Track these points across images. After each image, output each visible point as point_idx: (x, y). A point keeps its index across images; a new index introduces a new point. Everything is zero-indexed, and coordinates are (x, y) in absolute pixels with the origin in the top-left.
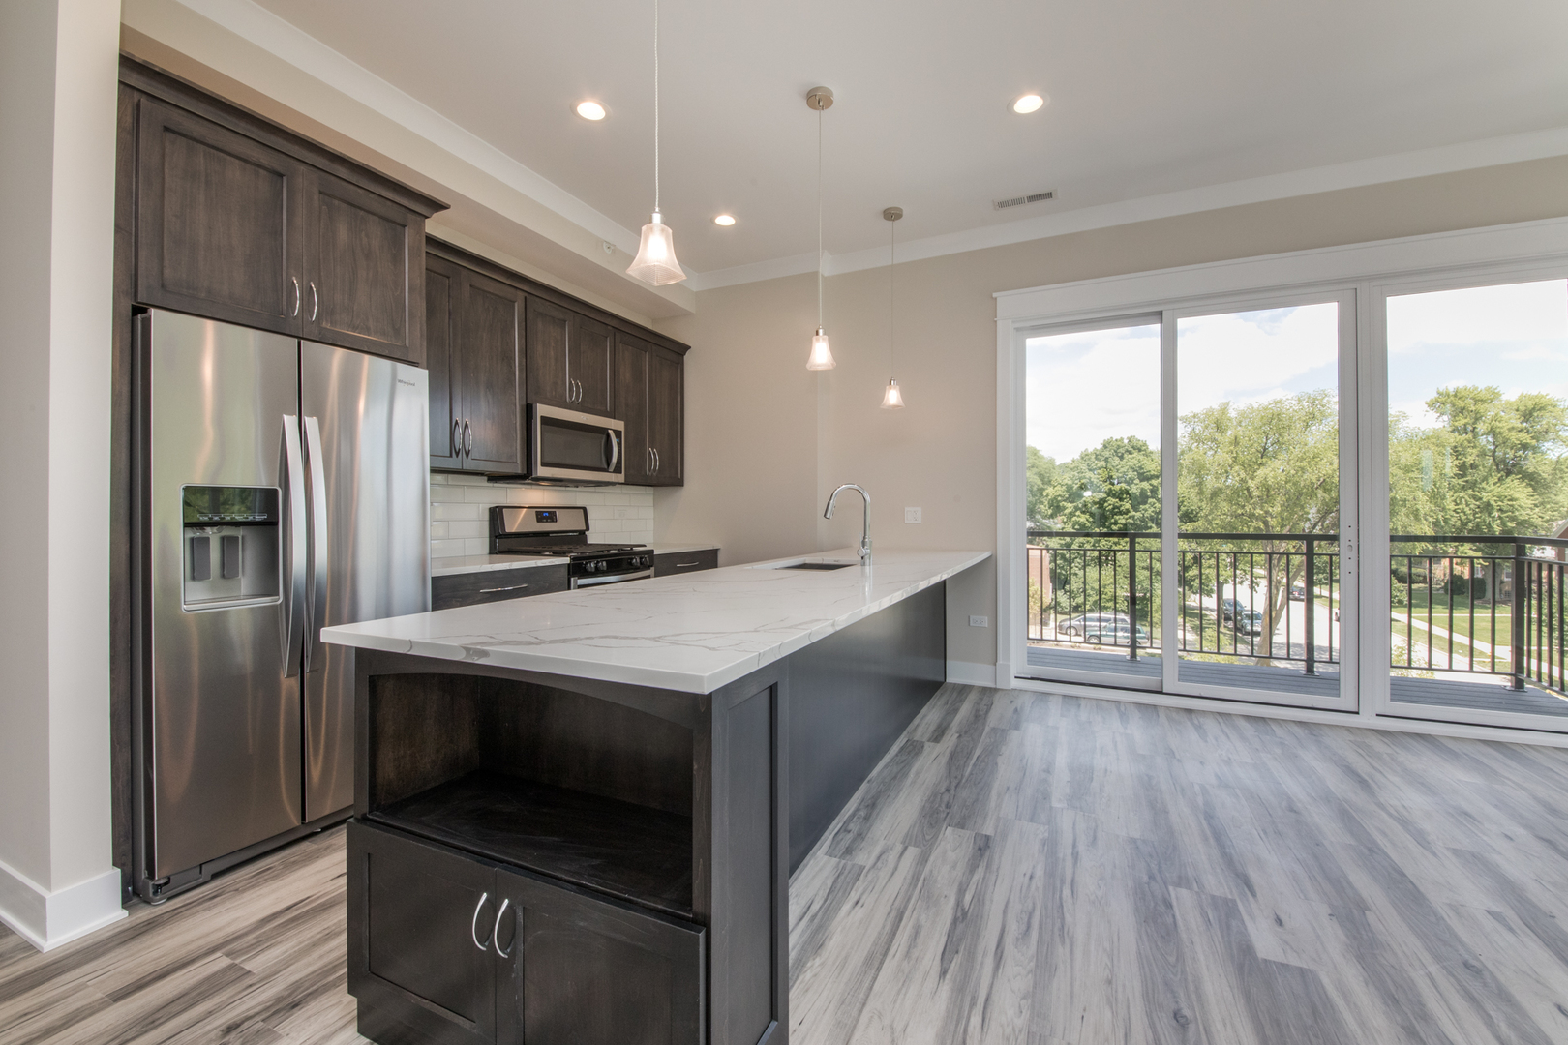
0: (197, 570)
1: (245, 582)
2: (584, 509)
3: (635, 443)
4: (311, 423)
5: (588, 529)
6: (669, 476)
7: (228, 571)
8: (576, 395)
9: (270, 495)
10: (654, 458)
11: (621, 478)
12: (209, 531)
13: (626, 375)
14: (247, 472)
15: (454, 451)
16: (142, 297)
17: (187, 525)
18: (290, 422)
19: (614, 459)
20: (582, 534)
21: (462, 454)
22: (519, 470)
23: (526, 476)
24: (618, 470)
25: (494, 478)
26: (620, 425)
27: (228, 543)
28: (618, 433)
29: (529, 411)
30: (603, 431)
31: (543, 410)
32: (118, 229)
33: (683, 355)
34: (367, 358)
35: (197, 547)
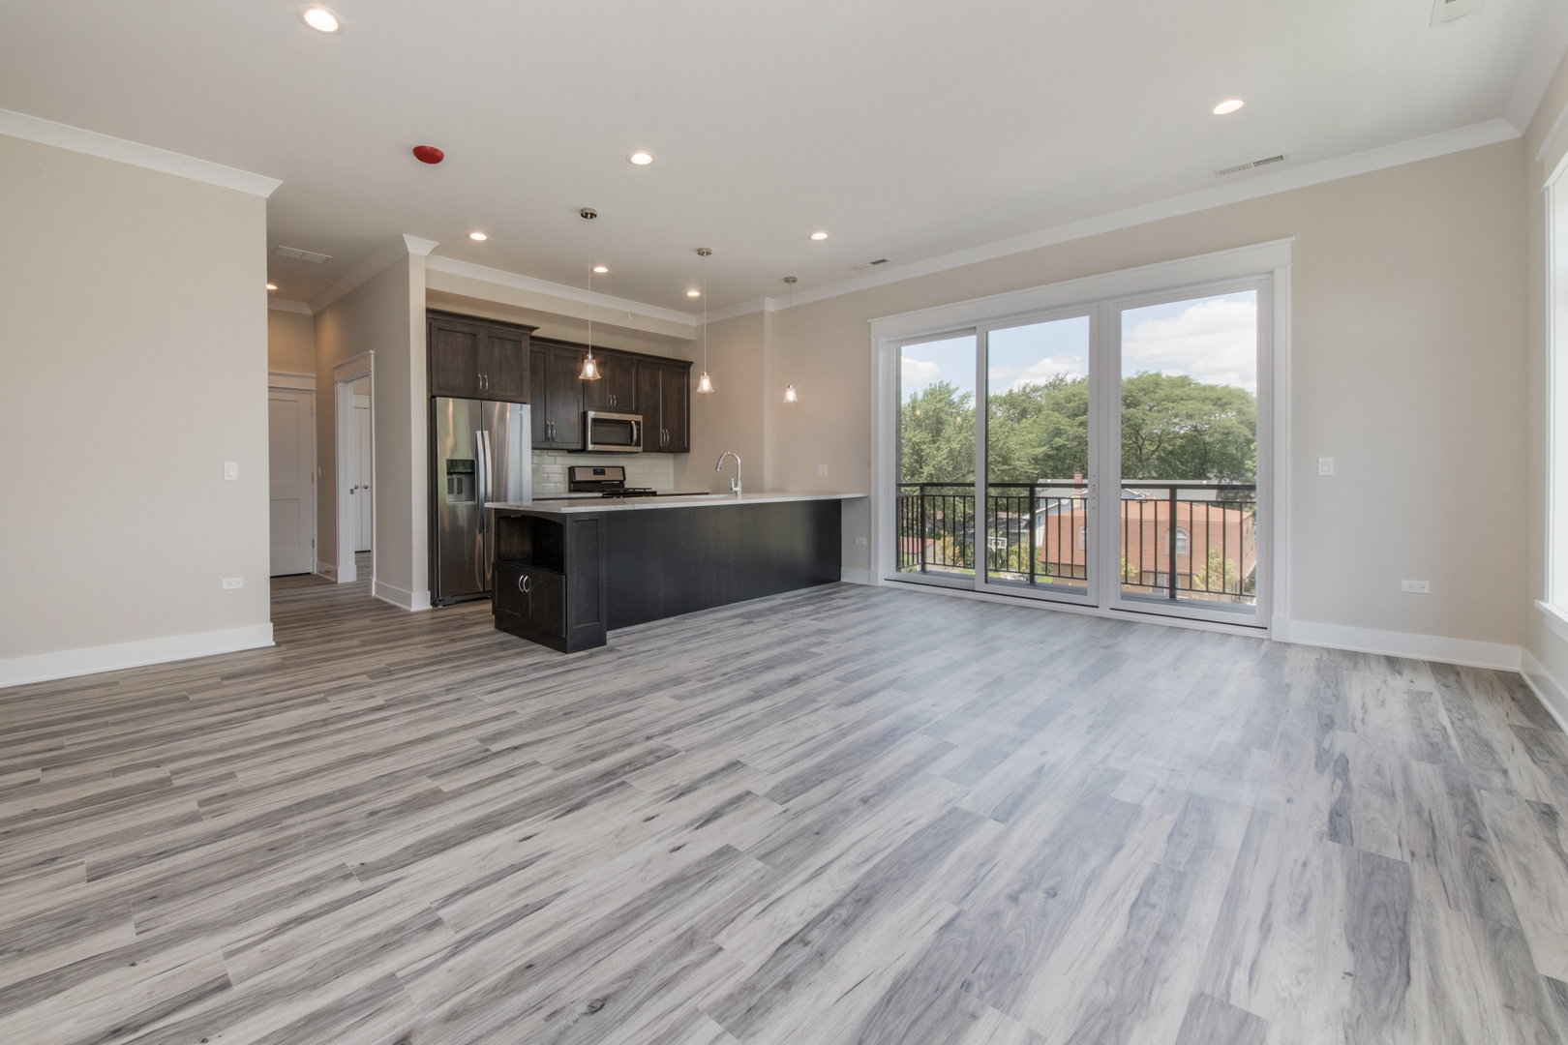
0: (451, 491)
1: (464, 496)
2: (623, 468)
3: (651, 427)
4: (486, 433)
5: (625, 479)
6: (679, 445)
7: (460, 491)
8: (613, 402)
9: (473, 461)
10: (665, 436)
11: (640, 449)
12: (454, 476)
13: (646, 386)
14: (464, 454)
15: (547, 439)
16: (434, 393)
17: (448, 473)
18: (479, 433)
19: (635, 438)
20: (622, 482)
21: (551, 440)
22: (579, 446)
23: (583, 450)
24: (638, 444)
25: (570, 451)
26: (639, 418)
27: (460, 480)
28: (638, 423)
29: (584, 415)
30: (628, 423)
31: (591, 414)
32: (427, 369)
33: (689, 369)
34: (509, 404)
35: (450, 482)
